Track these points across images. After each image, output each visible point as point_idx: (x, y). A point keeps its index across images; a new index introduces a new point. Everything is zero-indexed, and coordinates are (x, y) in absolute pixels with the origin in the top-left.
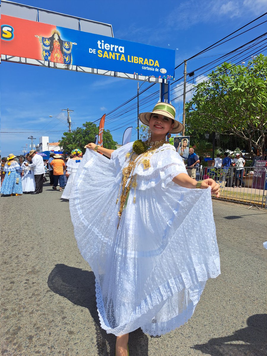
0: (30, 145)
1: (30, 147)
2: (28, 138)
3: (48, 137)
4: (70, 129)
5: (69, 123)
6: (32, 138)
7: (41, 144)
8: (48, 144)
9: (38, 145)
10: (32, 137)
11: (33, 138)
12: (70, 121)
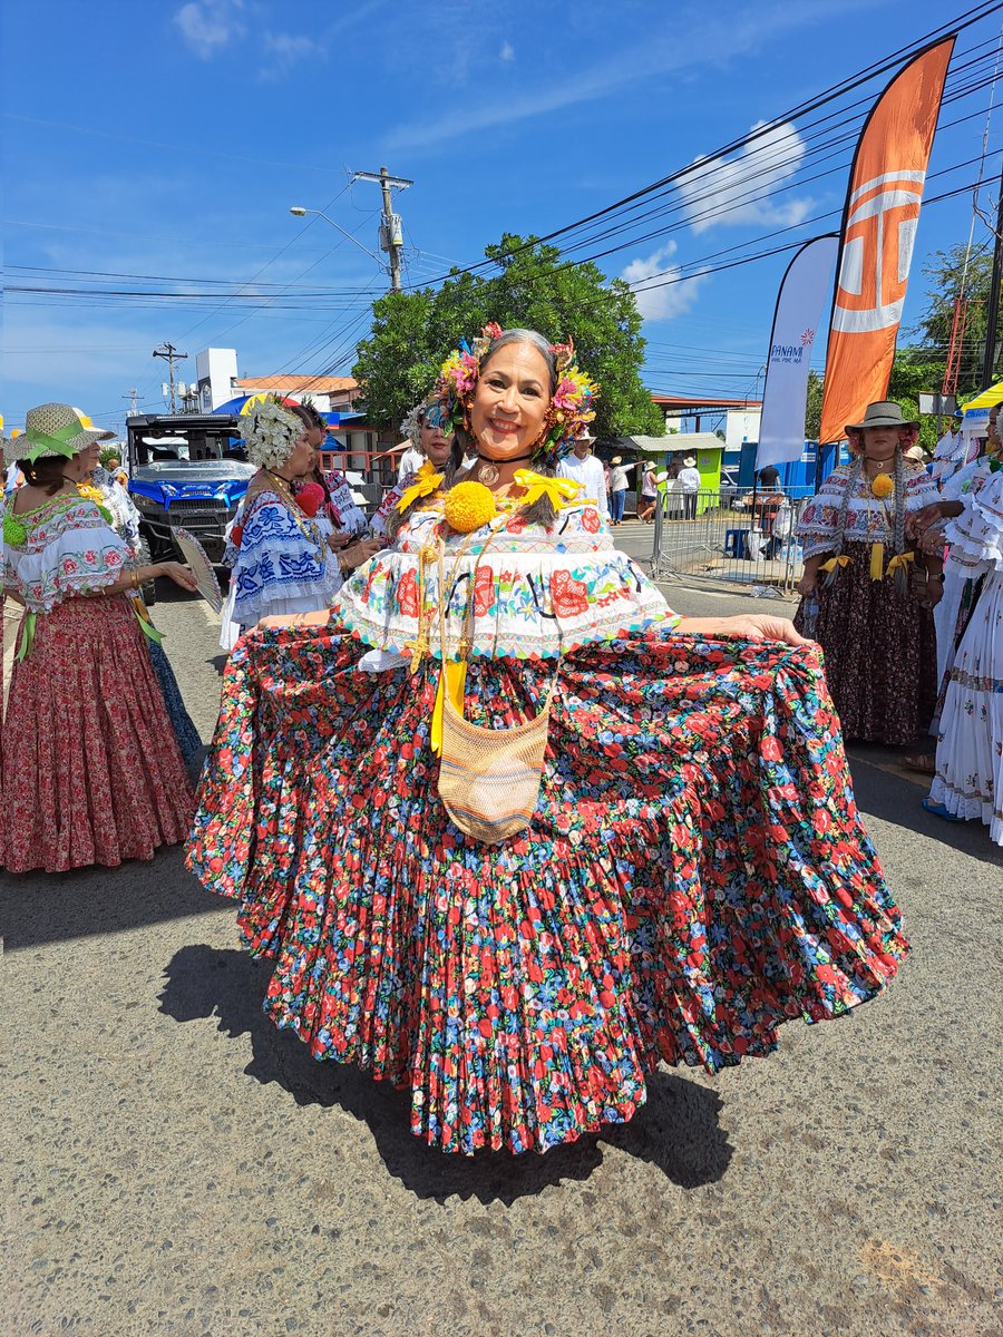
0: (165, 386)
1: (165, 393)
2: (155, 354)
3: (233, 352)
4: (399, 286)
5: (392, 249)
6: (169, 353)
7: (204, 382)
8: (235, 384)
9: (194, 387)
10: (170, 347)
11: (173, 352)
12: (398, 239)
